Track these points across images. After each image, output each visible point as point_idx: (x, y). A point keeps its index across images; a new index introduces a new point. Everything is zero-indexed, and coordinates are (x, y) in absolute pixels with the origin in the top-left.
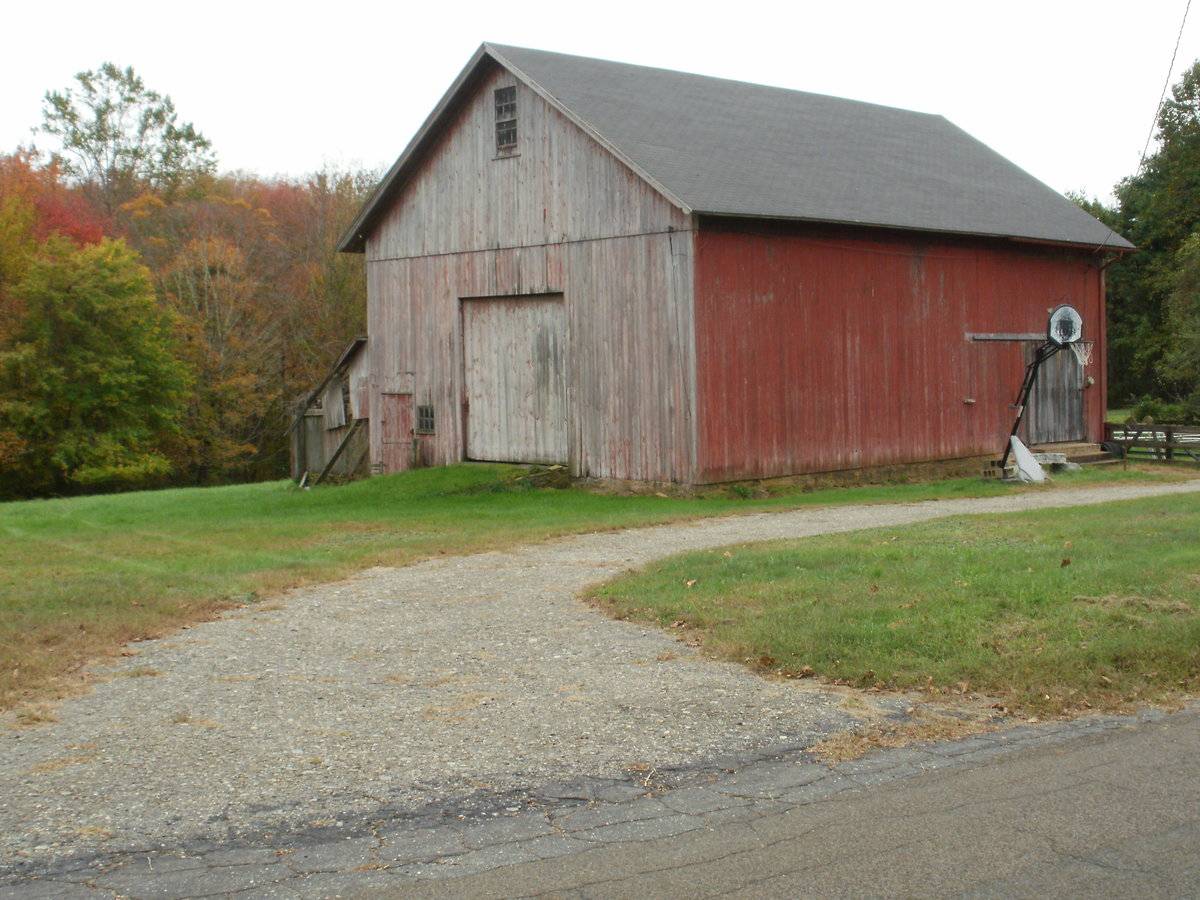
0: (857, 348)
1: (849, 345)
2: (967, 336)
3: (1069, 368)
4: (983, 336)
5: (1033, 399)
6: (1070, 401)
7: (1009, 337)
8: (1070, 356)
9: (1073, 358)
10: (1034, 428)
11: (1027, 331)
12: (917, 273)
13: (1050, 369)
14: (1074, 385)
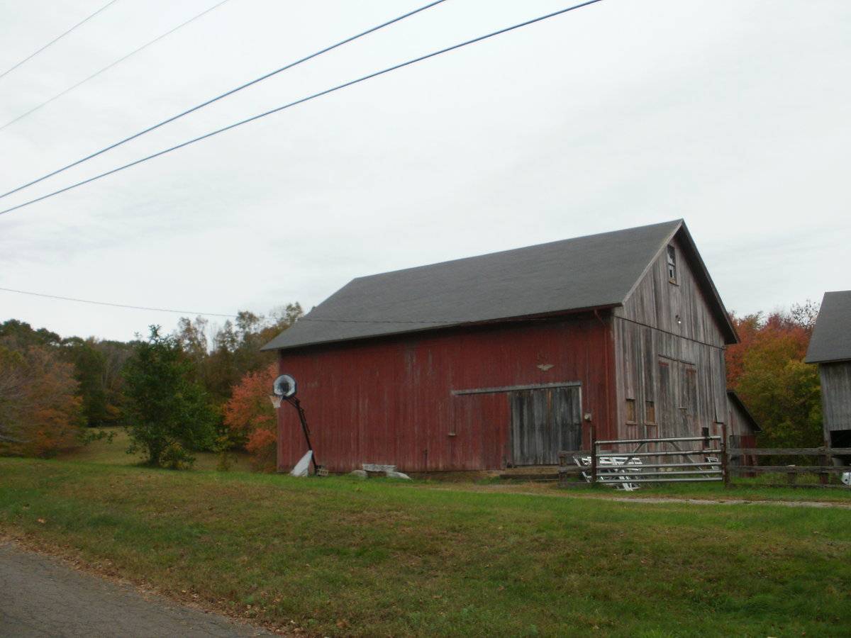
0: (366, 406)
1: (360, 406)
2: (453, 393)
3: (562, 408)
4: (468, 391)
5: (518, 432)
6: (564, 433)
7: (493, 390)
8: (563, 399)
9: (567, 400)
10: (519, 454)
11: (513, 384)
12: (410, 358)
13: (538, 410)
14: (569, 420)
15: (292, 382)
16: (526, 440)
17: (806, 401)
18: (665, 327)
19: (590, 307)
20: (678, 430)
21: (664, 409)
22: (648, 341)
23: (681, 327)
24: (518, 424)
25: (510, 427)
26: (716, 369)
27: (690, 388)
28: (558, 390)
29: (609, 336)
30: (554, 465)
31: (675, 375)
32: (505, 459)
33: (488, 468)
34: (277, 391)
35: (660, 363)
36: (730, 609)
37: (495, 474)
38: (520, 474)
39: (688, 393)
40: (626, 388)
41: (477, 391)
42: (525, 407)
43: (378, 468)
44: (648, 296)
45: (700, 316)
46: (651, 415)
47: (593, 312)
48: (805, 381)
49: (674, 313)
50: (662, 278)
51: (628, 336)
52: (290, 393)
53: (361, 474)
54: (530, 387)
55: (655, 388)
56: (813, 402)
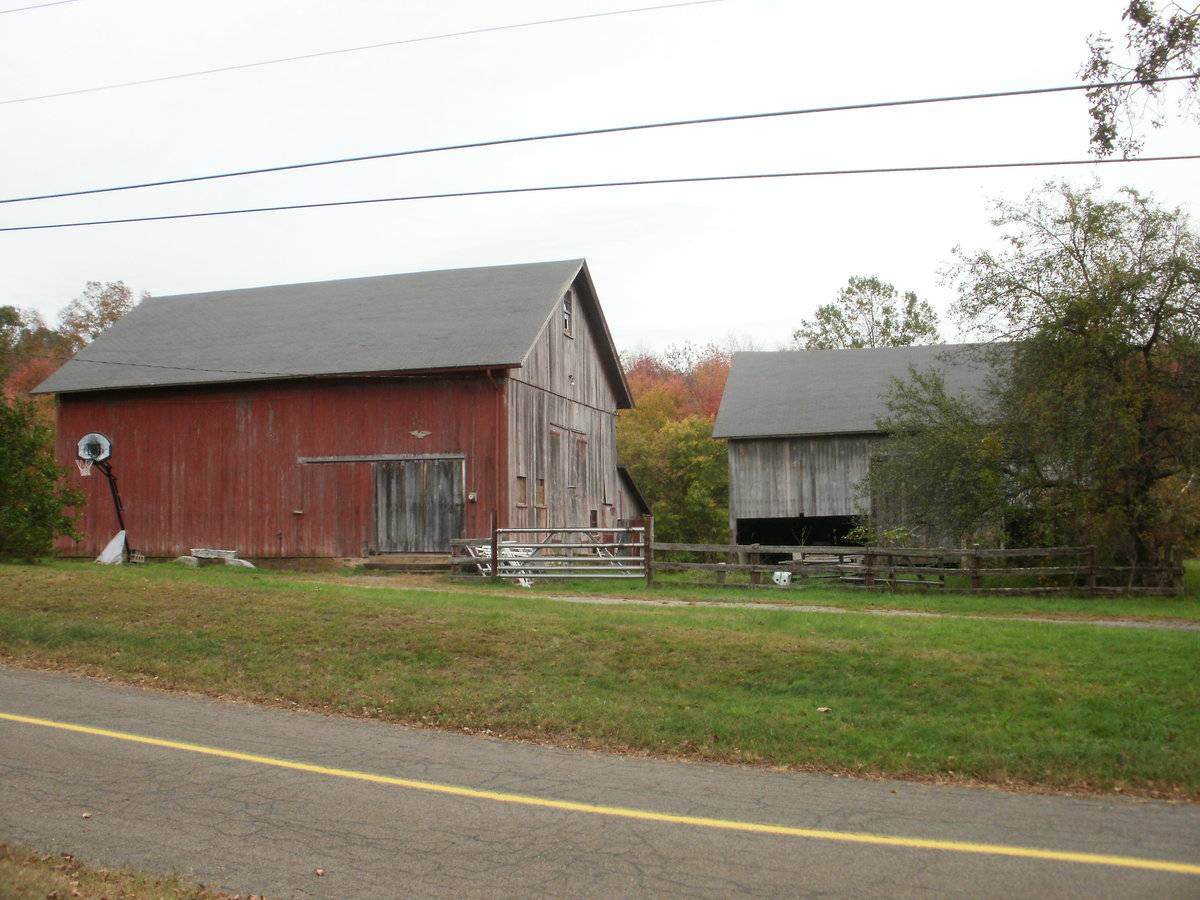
0: (182, 473)
1: (174, 472)
2: (301, 460)
3: (441, 485)
4: (319, 459)
5: (384, 512)
6: (442, 515)
7: (354, 458)
8: (442, 475)
9: (446, 475)
10: (385, 538)
11: (379, 453)
12: (243, 413)
13: (410, 486)
14: (449, 500)
15: (105, 443)
16: (394, 522)
17: (685, 474)
18: (557, 390)
19: (482, 366)
20: (567, 514)
21: (554, 488)
22: (540, 407)
23: (574, 388)
24: (385, 501)
25: (373, 505)
26: (607, 442)
27: (579, 462)
28: (436, 463)
29: (501, 400)
30: (429, 553)
31: (565, 447)
32: (367, 543)
33: (344, 555)
34: (83, 454)
35: (552, 433)
36: (779, 693)
37: (354, 562)
38: (388, 563)
39: (578, 468)
40: (518, 464)
41: (331, 458)
42: (394, 481)
43: (213, 554)
44: (543, 352)
45: (593, 376)
46: (541, 495)
47: (485, 371)
48: (685, 449)
49: (568, 373)
50: (558, 329)
51: (521, 401)
52: (102, 457)
53: (190, 560)
54: (400, 457)
55: (546, 465)
56: (693, 476)
